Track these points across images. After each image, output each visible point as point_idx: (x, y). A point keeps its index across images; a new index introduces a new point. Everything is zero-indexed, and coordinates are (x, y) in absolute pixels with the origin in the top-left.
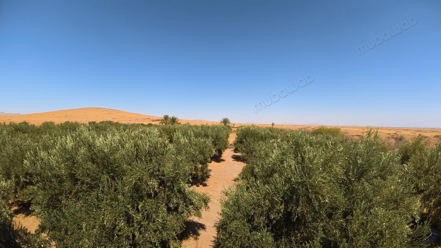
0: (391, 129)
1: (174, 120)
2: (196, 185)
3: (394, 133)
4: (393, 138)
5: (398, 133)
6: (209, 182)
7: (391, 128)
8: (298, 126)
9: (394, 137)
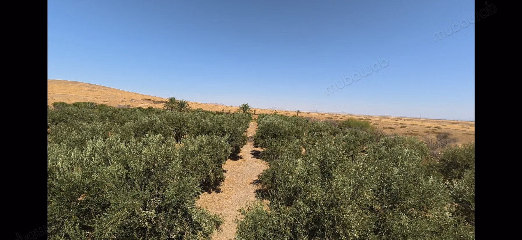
0: (431, 122)
1: (182, 105)
2: (208, 192)
3: (436, 126)
4: (434, 133)
5: (441, 127)
6: (223, 186)
7: (432, 120)
8: (324, 114)
9: (435, 131)
